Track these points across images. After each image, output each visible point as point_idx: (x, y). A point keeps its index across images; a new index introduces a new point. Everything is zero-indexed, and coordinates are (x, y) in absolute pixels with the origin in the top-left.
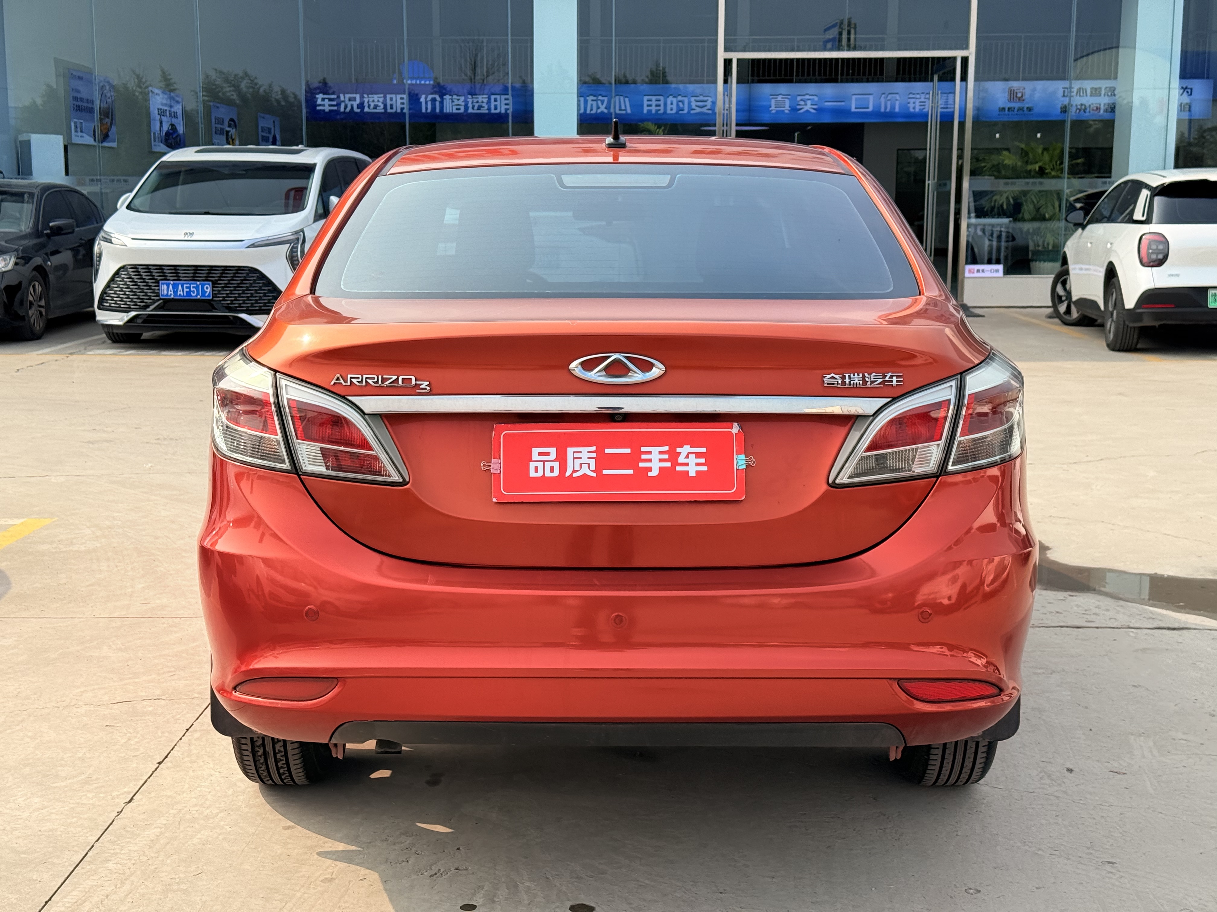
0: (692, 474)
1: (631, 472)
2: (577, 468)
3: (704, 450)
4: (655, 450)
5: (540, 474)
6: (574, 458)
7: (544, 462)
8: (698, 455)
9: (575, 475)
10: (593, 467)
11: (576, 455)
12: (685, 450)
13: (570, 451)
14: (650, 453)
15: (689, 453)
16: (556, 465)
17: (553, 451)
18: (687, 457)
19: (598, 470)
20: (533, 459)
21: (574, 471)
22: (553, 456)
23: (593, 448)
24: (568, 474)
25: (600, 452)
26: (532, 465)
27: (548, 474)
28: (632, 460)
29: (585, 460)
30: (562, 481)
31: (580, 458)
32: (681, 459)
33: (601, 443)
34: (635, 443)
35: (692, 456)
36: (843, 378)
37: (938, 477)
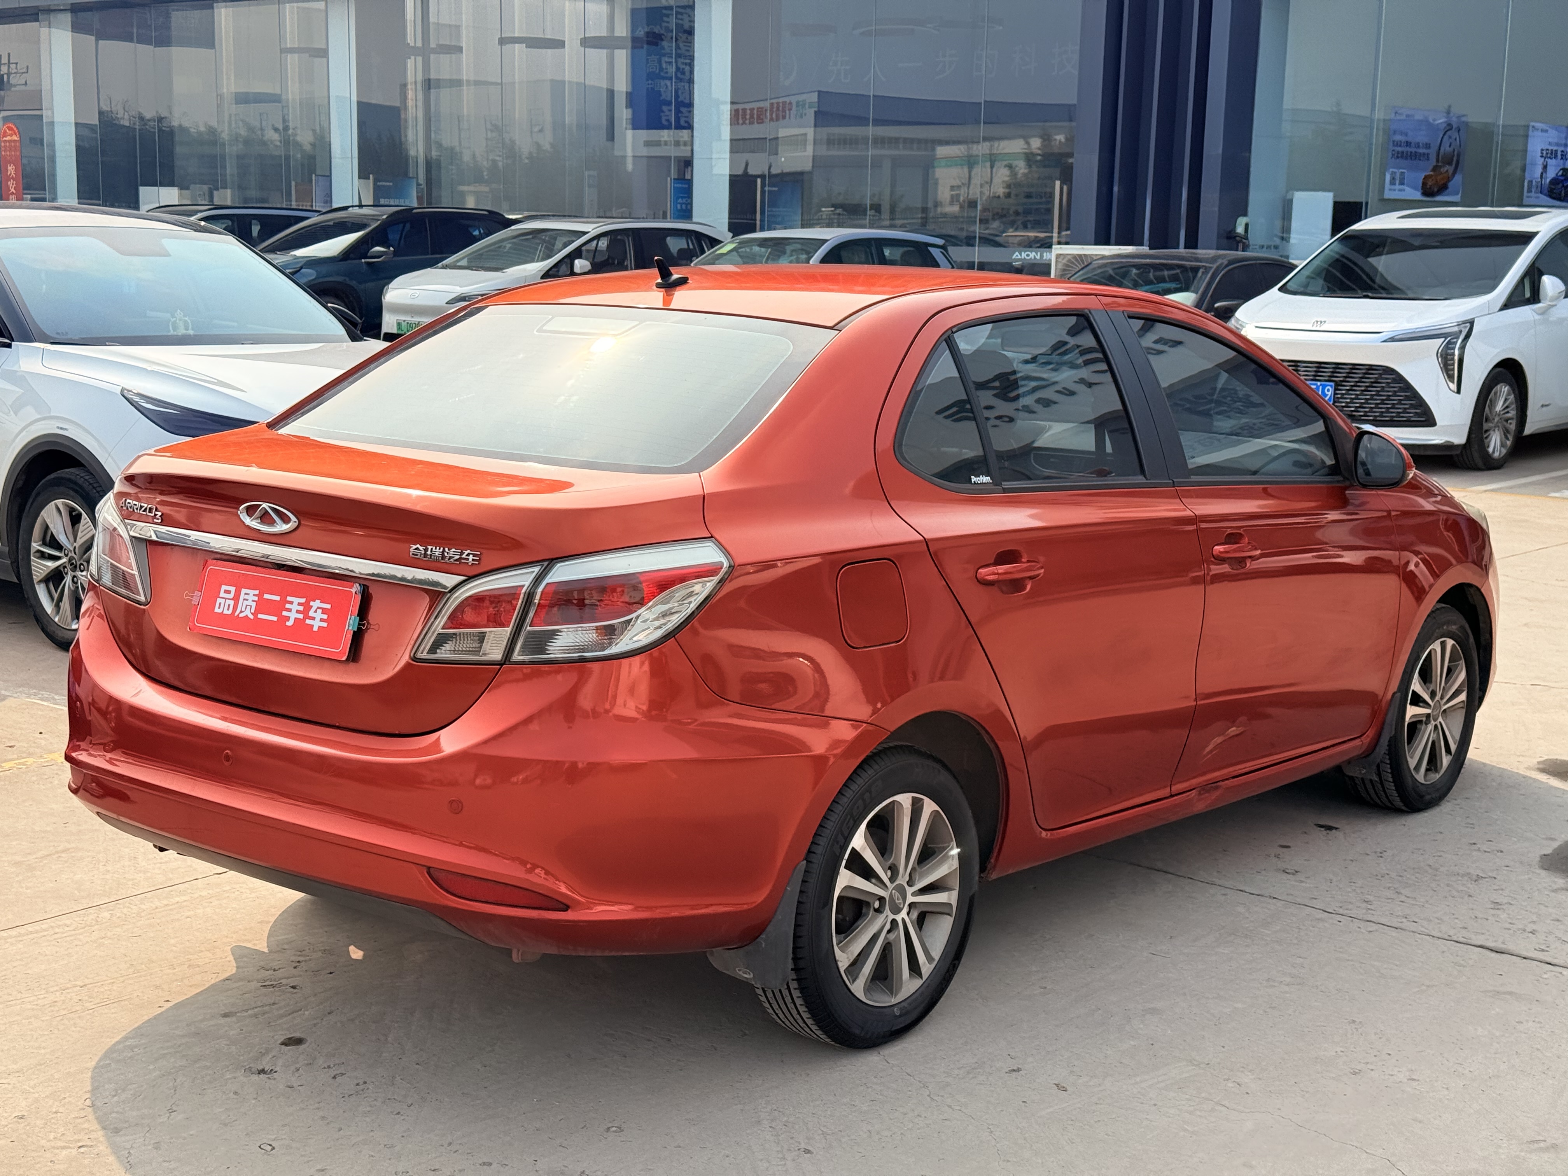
0: (315, 629)
1: (275, 619)
2: (243, 610)
3: (328, 606)
4: (296, 600)
5: (220, 611)
6: (244, 599)
7: (226, 599)
8: (324, 611)
9: (241, 615)
10: (253, 611)
11: (246, 597)
12: (316, 604)
13: (244, 591)
14: (291, 603)
15: (318, 608)
16: (232, 603)
17: (233, 589)
18: (316, 612)
19: (255, 614)
20: (221, 596)
21: (241, 612)
22: (231, 596)
23: (257, 592)
24: (236, 614)
25: (260, 596)
26: (219, 601)
27: (226, 612)
28: (278, 608)
29: (250, 603)
31: (247, 600)
32: (311, 614)
33: (263, 587)
34: (285, 592)
35: (319, 611)
36: (426, 550)
37: (502, 665)
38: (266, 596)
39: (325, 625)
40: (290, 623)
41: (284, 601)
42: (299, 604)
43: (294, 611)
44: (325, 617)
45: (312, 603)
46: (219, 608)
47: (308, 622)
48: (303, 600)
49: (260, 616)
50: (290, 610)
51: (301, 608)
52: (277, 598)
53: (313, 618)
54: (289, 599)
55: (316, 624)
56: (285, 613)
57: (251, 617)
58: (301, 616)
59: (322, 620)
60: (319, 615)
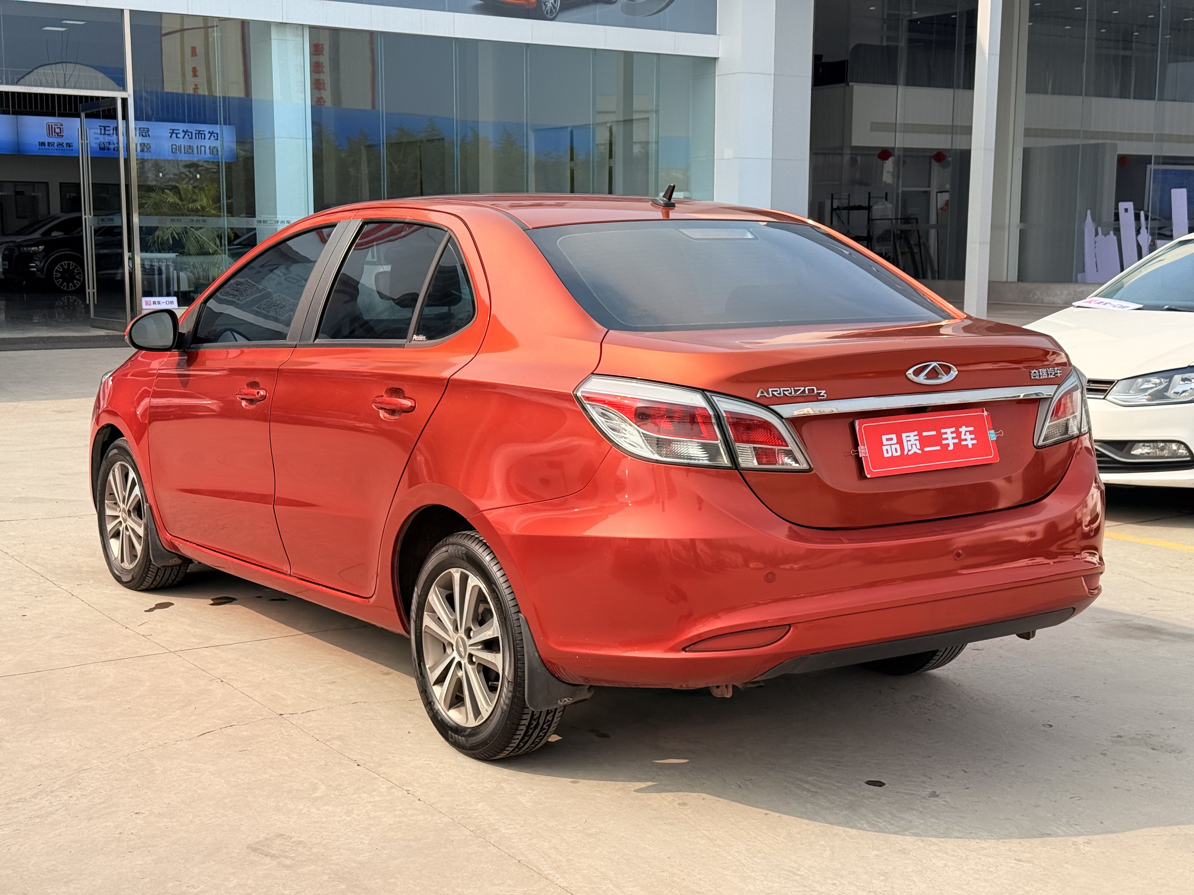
0: (970, 446)
1: (938, 448)
2: (910, 448)
3: (972, 429)
4: (949, 431)
5: (890, 455)
6: (908, 441)
7: (891, 445)
8: (971, 433)
9: (910, 453)
10: (919, 447)
11: (908, 439)
12: (963, 429)
13: (904, 435)
14: (946, 433)
15: (966, 431)
16: (898, 446)
17: (894, 436)
18: (965, 435)
19: (921, 449)
20: (884, 444)
21: (909, 451)
22: (895, 441)
23: (916, 433)
24: (906, 453)
25: (920, 435)
26: (884, 448)
27: (895, 454)
28: (938, 440)
29: (913, 442)
30: (904, 458)
31: (910, 441)
32: (963, 437)
33: (919, 428)
35: (968, 433)
36: (1039, 372)
38: (925, 434)
39: (975, 442)
40: (951, 448)
41: (940, 434)
42: (952, 433)
43: (950, 438)
44: (973, 436)
45: (960, 430)
46: (888, 453)
47: (963, 443)
48: (953, 429)
49: (926, 449)
50: (947, 439)
51: (954, 435)
52: (934, 433)
53: (966, 440)
54: (943, 431)
55: (970, 443)
56: (944, 442)
57: (920, 452)
58: (956, 441)
59: (972, 439)
60: (969, 436)
